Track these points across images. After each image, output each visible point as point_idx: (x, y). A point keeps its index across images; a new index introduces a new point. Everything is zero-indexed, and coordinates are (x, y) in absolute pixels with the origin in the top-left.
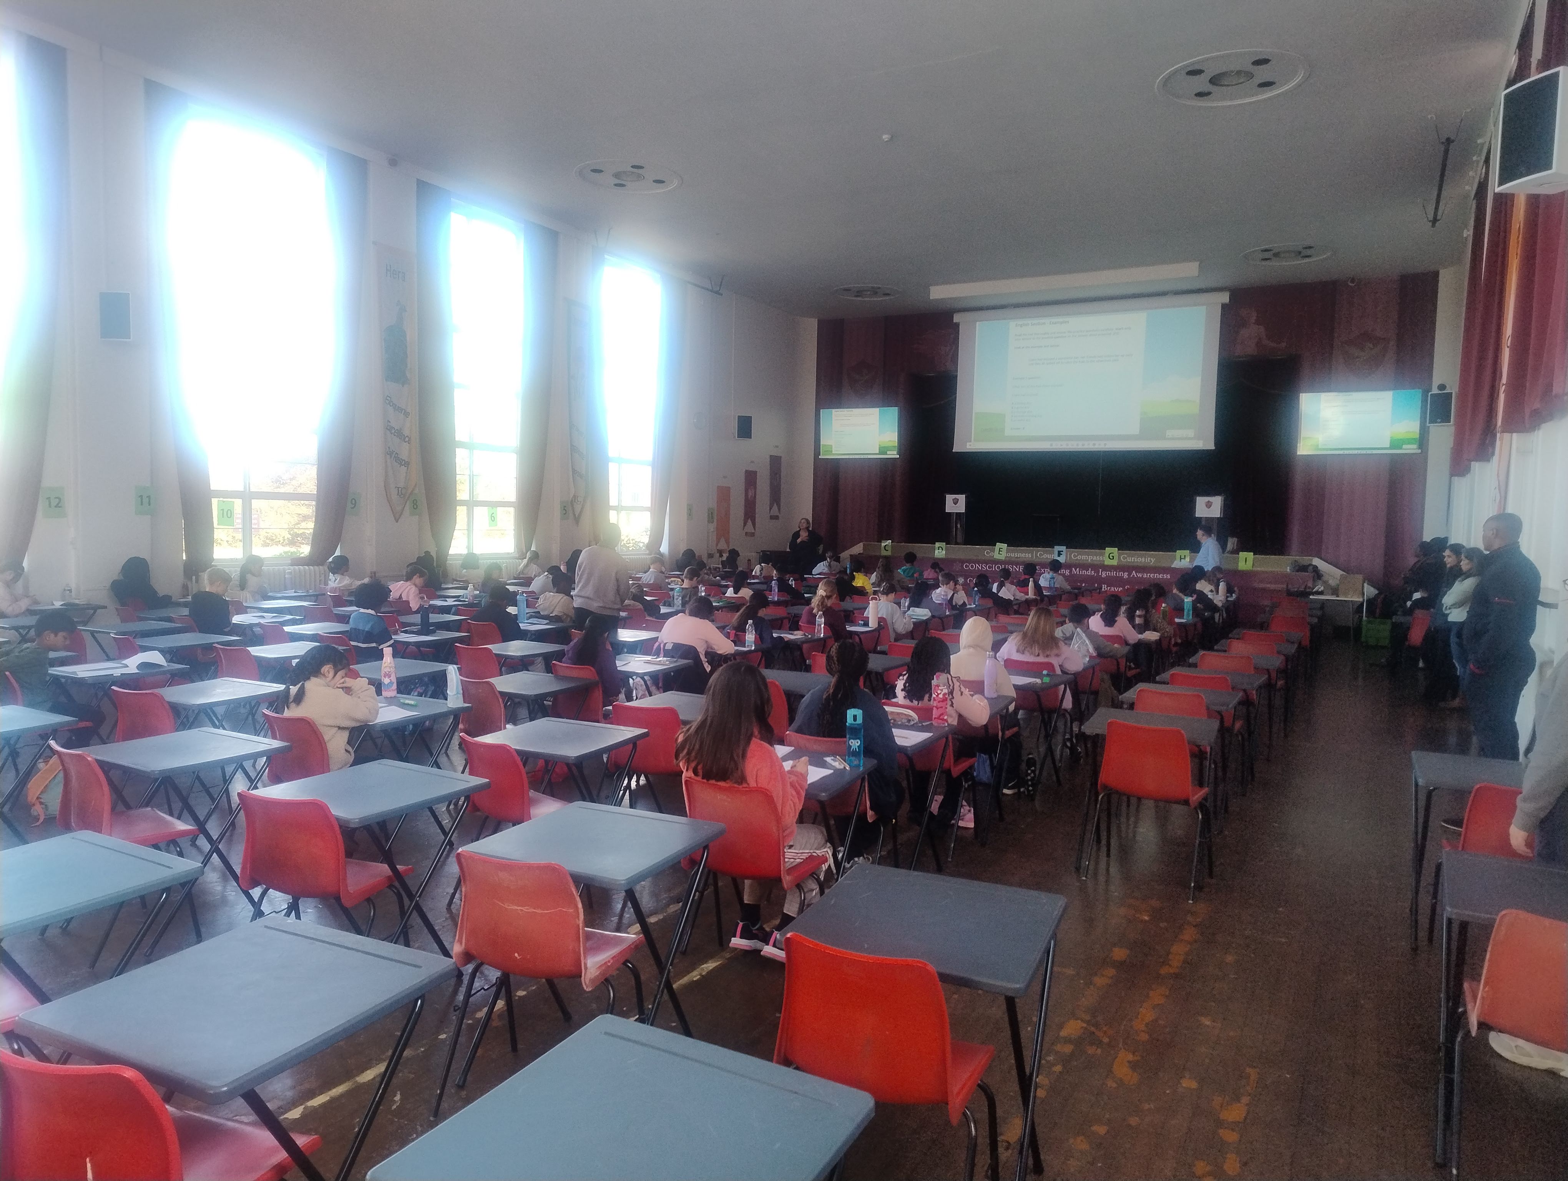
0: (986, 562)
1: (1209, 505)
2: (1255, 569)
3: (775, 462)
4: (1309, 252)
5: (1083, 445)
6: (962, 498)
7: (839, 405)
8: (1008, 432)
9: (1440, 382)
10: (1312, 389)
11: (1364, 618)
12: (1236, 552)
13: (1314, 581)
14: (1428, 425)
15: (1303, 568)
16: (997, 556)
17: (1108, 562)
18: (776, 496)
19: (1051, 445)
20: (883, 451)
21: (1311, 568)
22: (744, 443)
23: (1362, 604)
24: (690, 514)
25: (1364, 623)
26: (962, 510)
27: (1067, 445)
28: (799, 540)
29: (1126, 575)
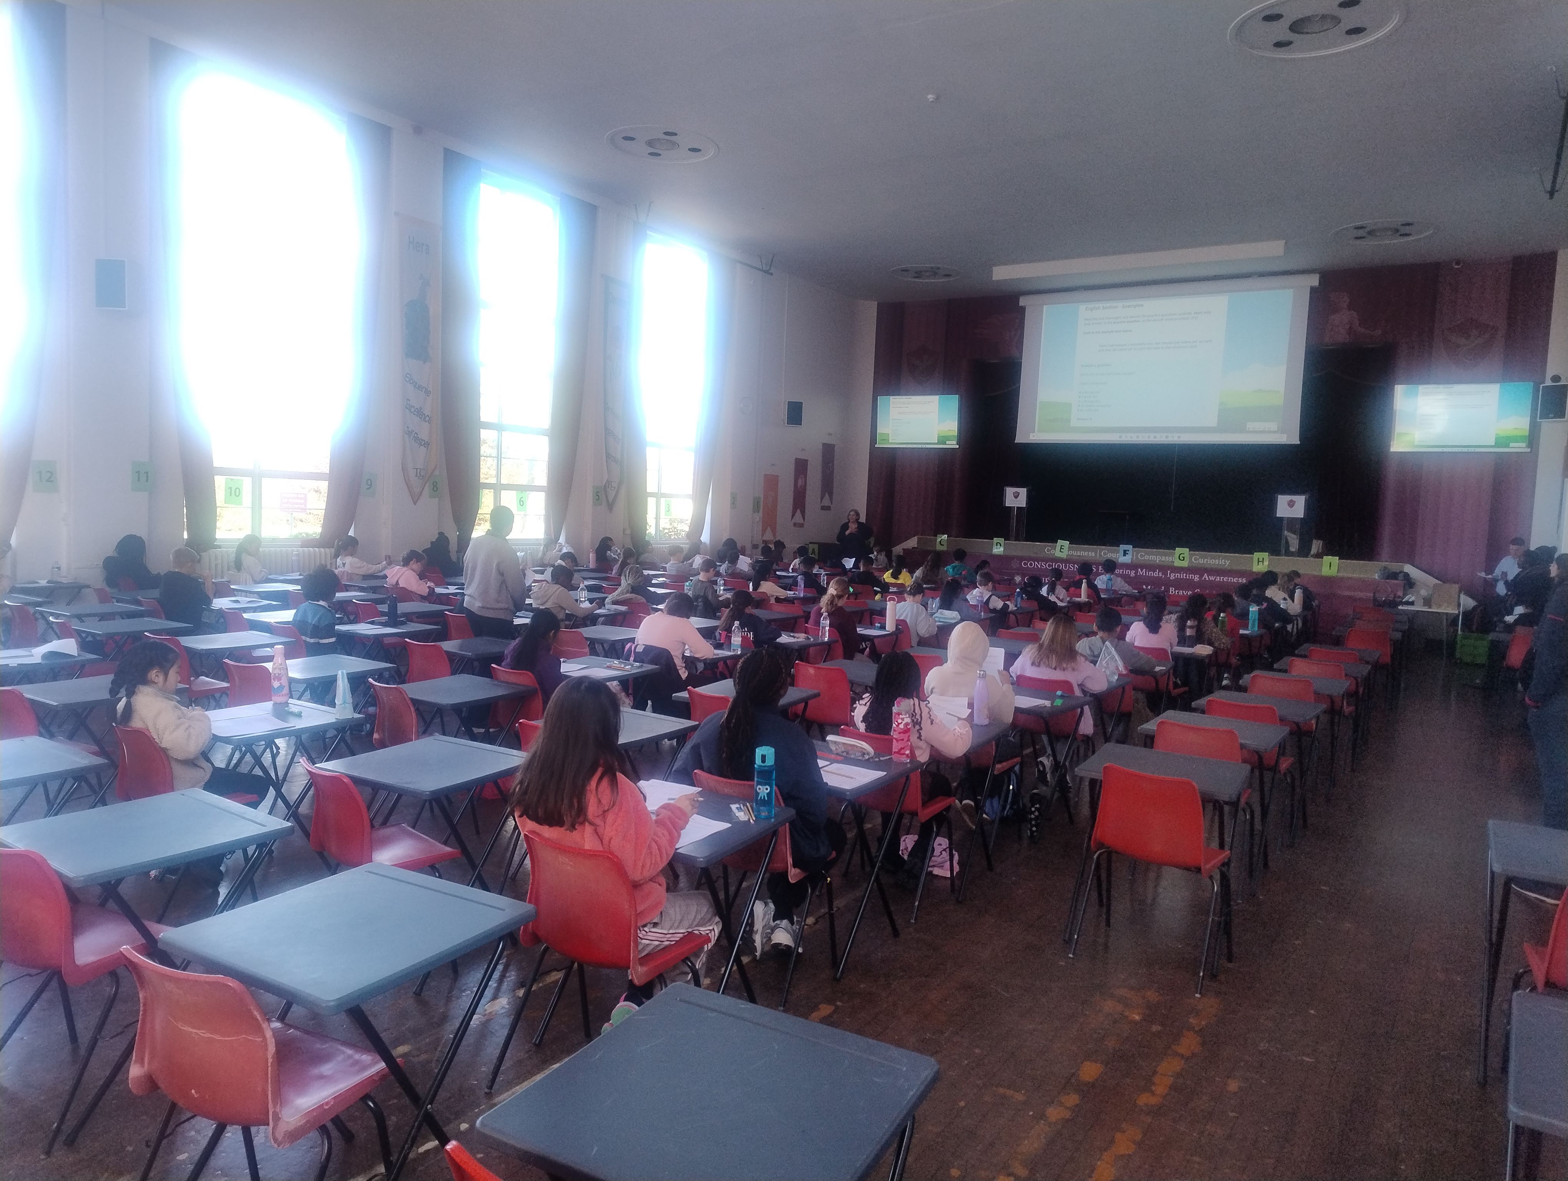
0: (1046, 560)
1: (1291, 504)
2: (1341, 575)
3: (828, 451)
4: (1407, 229)
5: (1155, 437)
6: (1023, 492)
7: (897, 392)
8: (1074, 423)
9: (1555, 373)
10: (1407, 381)
11: (1459, 632)
12: (1319, 556)
13: (1405, 590)
14: (1538, 420)
15: (1394, 576)
16: (1058, 554)
17: (1178, 563)
18: (828, 486)
19: (1120, 437)
20: (942, 440)
21: (1401, 575)
22: (794, 429)
23: (1458, 616)
24: (733, 504)
25: (1459, 638)
26: (1023, 504)
27: (1138, 437)
28: (847, 533)
29: (1196, 578)
